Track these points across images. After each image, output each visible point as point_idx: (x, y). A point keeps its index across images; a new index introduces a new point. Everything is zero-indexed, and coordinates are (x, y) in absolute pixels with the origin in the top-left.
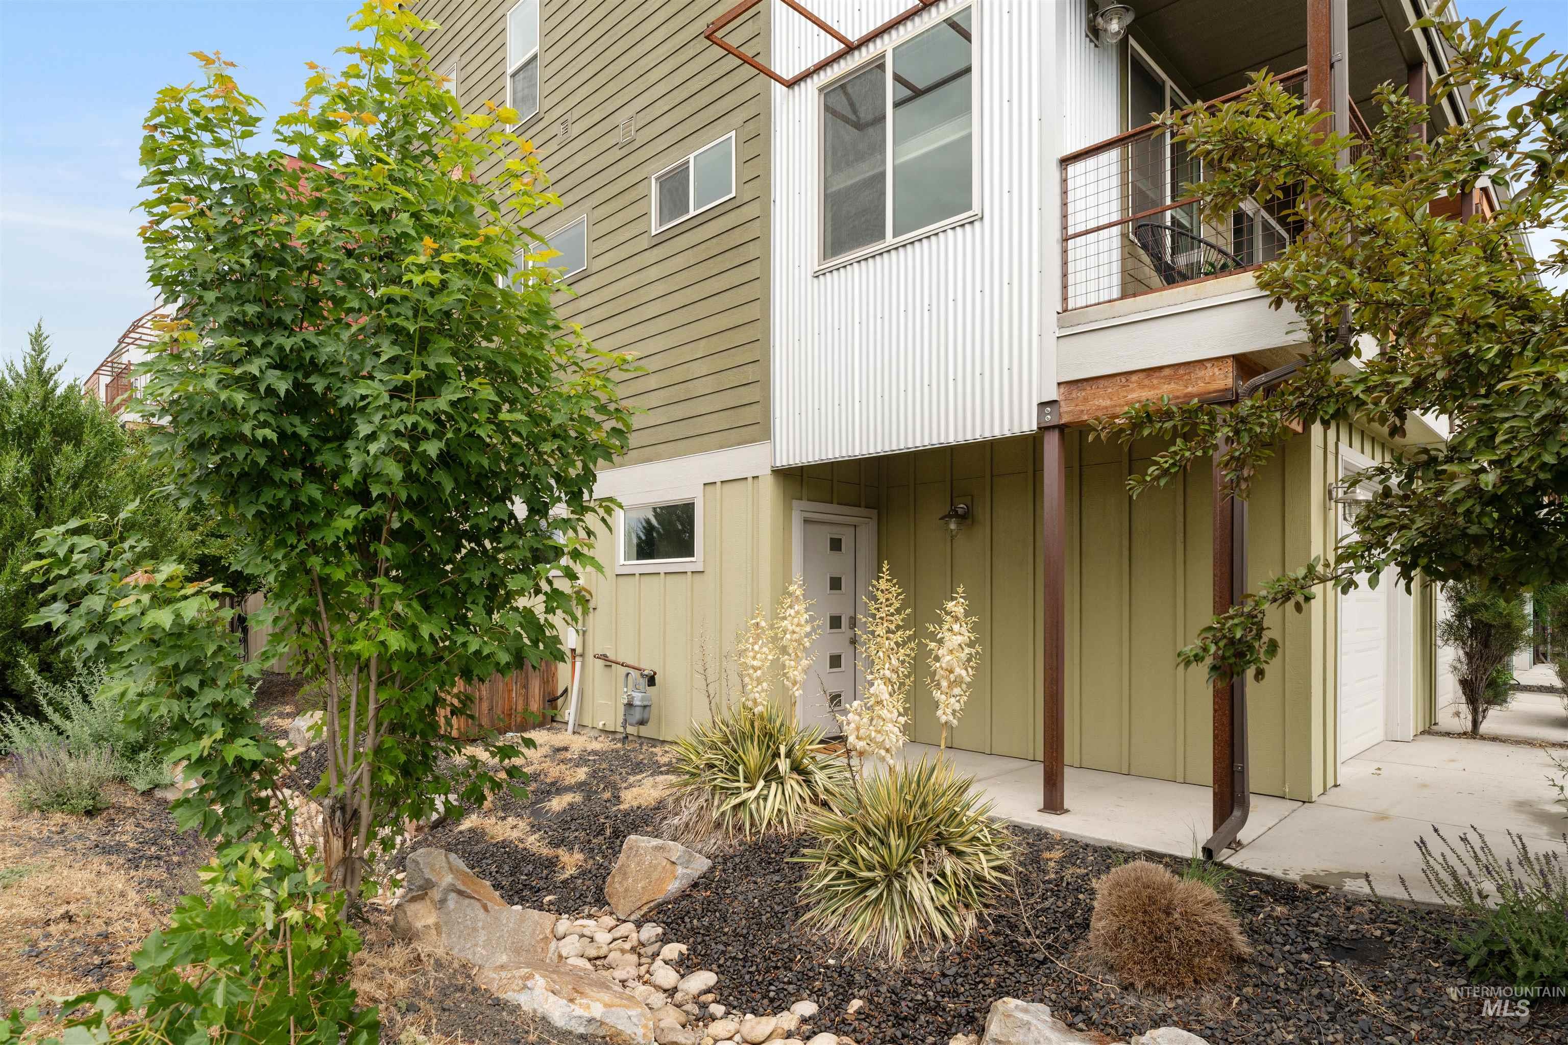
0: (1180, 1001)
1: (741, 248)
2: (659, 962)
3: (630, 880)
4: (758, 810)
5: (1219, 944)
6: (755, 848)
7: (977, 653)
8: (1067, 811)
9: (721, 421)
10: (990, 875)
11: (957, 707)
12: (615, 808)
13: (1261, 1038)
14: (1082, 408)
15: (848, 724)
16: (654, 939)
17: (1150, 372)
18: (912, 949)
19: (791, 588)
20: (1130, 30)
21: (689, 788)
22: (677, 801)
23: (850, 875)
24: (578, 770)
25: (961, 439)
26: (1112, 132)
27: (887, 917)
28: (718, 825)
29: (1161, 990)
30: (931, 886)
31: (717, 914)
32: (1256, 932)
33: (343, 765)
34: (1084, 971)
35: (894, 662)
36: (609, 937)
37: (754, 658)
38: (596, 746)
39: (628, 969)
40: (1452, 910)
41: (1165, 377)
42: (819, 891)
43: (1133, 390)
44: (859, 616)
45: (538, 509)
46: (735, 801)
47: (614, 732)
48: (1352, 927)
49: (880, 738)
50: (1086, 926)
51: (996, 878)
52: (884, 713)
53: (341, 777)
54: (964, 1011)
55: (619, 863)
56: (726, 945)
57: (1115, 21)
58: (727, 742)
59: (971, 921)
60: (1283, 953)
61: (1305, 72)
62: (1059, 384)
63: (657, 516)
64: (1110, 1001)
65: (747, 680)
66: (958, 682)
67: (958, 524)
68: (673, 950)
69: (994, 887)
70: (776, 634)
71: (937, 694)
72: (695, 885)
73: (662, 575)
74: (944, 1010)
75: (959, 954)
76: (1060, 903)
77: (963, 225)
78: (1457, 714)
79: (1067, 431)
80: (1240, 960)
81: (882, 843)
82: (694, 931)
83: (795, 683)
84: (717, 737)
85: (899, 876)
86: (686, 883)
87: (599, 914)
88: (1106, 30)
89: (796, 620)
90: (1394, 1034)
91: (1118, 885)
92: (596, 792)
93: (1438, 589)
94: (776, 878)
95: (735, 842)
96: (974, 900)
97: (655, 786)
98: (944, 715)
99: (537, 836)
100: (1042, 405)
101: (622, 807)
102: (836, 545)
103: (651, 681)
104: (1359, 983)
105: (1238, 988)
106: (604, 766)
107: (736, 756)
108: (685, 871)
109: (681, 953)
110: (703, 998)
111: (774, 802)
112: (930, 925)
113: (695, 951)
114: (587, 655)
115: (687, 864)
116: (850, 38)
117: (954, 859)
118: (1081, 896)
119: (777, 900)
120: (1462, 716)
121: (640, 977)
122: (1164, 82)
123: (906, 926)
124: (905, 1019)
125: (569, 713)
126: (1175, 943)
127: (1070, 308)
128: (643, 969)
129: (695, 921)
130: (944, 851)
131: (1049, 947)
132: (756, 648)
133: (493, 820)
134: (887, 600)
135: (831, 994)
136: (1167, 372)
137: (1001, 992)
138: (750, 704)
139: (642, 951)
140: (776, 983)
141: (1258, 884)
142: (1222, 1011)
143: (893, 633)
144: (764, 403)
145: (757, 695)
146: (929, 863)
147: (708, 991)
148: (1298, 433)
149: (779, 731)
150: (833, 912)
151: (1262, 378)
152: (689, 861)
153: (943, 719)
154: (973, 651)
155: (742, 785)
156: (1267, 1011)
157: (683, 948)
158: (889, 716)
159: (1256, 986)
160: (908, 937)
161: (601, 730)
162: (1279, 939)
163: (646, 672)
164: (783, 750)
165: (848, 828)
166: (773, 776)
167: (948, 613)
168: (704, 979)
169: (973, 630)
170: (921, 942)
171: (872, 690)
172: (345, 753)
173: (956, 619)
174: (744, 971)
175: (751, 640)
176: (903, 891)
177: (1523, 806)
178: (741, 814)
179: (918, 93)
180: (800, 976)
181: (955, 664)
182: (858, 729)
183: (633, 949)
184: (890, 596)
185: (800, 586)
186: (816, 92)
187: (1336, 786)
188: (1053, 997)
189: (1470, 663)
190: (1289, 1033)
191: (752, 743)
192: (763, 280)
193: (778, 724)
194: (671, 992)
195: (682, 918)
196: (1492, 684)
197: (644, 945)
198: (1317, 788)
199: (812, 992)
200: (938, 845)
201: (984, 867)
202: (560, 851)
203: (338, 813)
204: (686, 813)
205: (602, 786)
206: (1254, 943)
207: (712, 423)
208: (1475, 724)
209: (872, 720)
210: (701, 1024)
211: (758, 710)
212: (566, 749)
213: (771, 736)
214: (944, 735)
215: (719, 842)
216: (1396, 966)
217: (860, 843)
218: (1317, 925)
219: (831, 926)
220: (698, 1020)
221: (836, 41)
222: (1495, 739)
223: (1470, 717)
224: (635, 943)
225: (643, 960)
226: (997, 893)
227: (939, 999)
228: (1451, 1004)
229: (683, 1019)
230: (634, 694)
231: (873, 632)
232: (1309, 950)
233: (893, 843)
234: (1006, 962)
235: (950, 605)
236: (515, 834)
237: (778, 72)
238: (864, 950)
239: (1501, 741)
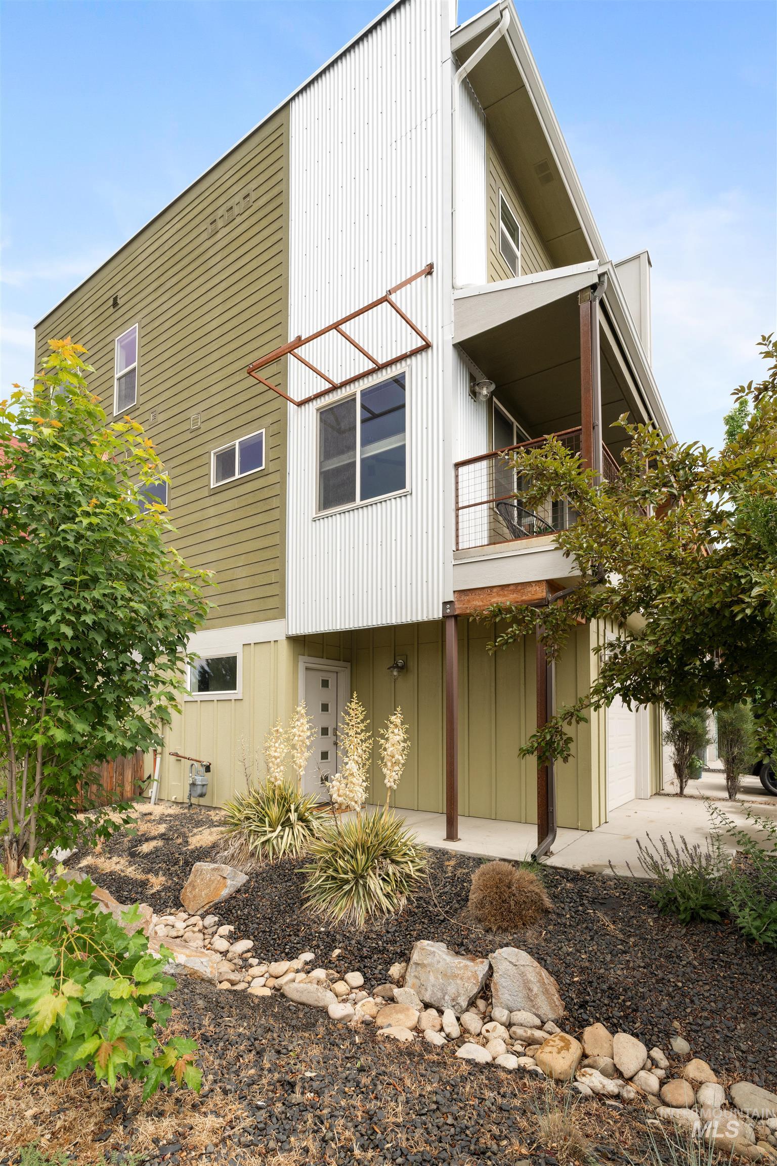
0: (515, 936)
1: (268, 500)
2: (216, 937)
3: (197, 890)
4: (277, 845)
5: (536, 903)
6: (275, 868)
7: (408, 746)
8: (460, 839)
9: (255, 606)
10: (415, 875)
11: (396, 777)
12: (185, 849)
13: (556, 951)
14: (467, 606)
15: (333, 787)
16: (213, 924)
17: (503, 587)
18: (370, 919)
19: (299, 709)
20: (493, 393)
21: (234, 833)
22: (226, 841)
23: (334, 878)
24: (160, 826)
25: (399, 622)
26: (483, 451)
27: (355, 901)
28: (253, 855)
29: (505, 930)
30: (381, 882)
31: (253, 907)
32: (556, 897)
33: (18, 814)
34: (465, 924)
35: (360, 751)
36: (184, 925)
37: (275, 751)
38: (171, 811)
39: (197, 941)
40: (654, 880)
41: (511, 590)
42: (315, 889)
43: (494, 597)
44: (339, 724)
45: (149, 656)
46: (263, 839)
47: (183, 803)
48: (605, 892)
49: (351, 795)
50: (468, 900)
51: (418, 876)
52: (354, 780)
53: (16, 822)
54: (399, 951)
55: (189, 881)
56: (259, 924)
57: (485, 389)
58: (258, 804)
59: (404, 901)
60: (570, 907)
61: (581, 429)
62: (454, 592)
63: (208, 664)
64: (479, 939)
65: (271, 765)
66: (396, 763)
67: (399, 672)
68: (226, 929)
69: (417, 881)
70: (289, 737)
71: (385, 770)
72: (238, 891)
73: (215, 702)
74: (388, 951)
75: (396, 920)
76: (453, 889)
77: (400, 497)
78: (672, 783)
79: (458, 618)
80: (547, 912)
81: (352, 857)
82: (238, 918)
83: (300, 767)
84: (251, 801)
85: (362, 877)
86: (233, 890)
87: (177, 913)
88: (480, 393)
89: (301, 728)
90: (622, 944)
91: (483, 874)
92: (172, 839)
93: (663, 713)
94: (289, 884)
95: (263, 865)
96: (405, 889)
97: (211, 834)
98: (389, 782)
99: (133, 868)
100: (445, 603)
101: (189, 848)
102: (325, 684)
103: (208, 769)
104: (606, 920)
105: (545, 926)
106: (177, 823)
107: (263, 812)
108: (232, 882)
109: (230, 931)
110: (245, 955)
111: (288, 838)
112: (380, 904)
113: (239, 929)
114: (164, 754)
115: (233, 879)
116: (335, 381)
117: (395, 866)
118: (465, 884)
119: (290, 896)
120: (675, 784)
121: (205, 946)
122: (513, 423)
123: (366, 905)
124: (366, 957)
125: (152, 792)
126: (512, 903)
127: (460, 548)
128: (207, 941)
129: (239, 912)
130: (388, 861)
131: (447, 912)
132: (277, 745)
133: (103, 859)
134: (356, 715)
135: (323, 947)
136: (511, 588)
137: (418, 939)
138: (273, 780)
139: (206, 931)
140: (290, 944)
141: (559, 874)
142: (537, 939)
143: (359, 734)
144: (281, 595)
145: (277, 774)
146: (380, 868)
147: (248, 951)
148: (583, 624)
149: (290, 796)
150: (324, 901)
151: (561, 593)
152: (234, 877)
153: (388, 785)
154: (406, 745)
155: (268, 829)
156: (559, 937)
157: (232, 928)
158: (357, 782)
159: (555, 925)
160: (368, 912)
161: (174, 802)
162: (568, 900)
163: (204, 763)
164: (293, 807)
165: (332, 850)
166: (287, 823)
167: (391, 723)
168: (246, 944)
169: (406, 732)
170: (375, 915)
171: (347, 767)
172: (20, 807)
173: (396, 726)
174: (269, 939)
175: (274, 740)
176: (364, 886)
177: (698, 830)
178: (267, 847)
179: (375, 416)
180: (304, 939)
181: (395, 753)
182: (339, 790)
183: (200, 931)
184: (358, 712)
185: (304, 708)
186: (315, 411)
187: (606, 822)
188: (448, 938)
189: (678, 755)
190: (570, 948)
191: (274, 803)
192: (282, 520)
193: (290, 791)
194: (225, 953)
195: (231, 911)
196: (691, 766)
197: (206, 928)
198: (595, 823)
199: (311, 947)
200: (385, 858)
201: (411, 869)
202: (149, 876)
203: (15, 845)
204: (232, 848)
205: (176, 835)
206: (554, 902)
207: (248, 607)
208: (682, 788)
209: (347, 785)
210: (244, 970)
211: (278, 783)
212: (150, 814)
213: (286, 799)
214: (389, 794)
215: (254, 865)
216: (625, 910)
217: (340, 858)
218: (588, 892)
219: (322, 909)
220: (241, 968)
221: (327, 383)
222: (691, 797)
223: (679, 785)
224: (201, 927)
225: (206, 936)
226: (419, 884)
227: (385, 945)
228: (649, 927)
229: (233, 967)
230: (196, 777)
231: (347, 734)
232: (583, 905)
233: (359, 857)
234: (423, 922)
235: (393, 718)
236: (118, 867)
237: (292, 397)
238: (342, 921)
239: (694, 798)
